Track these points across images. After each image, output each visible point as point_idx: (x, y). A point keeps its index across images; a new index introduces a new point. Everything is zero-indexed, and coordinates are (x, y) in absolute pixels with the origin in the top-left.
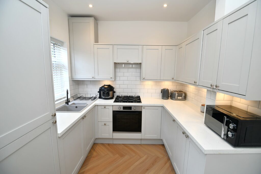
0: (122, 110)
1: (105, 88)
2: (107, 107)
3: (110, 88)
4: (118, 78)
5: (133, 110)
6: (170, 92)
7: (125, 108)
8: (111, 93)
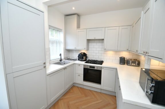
0: (89, 68)
1: (82, 55)
2: (80, 65)
3: (85, 55)
4: (90, 49)
5: (95, 69)
6: (126, 59)
7: (90, 67)
8: (84, 57)
